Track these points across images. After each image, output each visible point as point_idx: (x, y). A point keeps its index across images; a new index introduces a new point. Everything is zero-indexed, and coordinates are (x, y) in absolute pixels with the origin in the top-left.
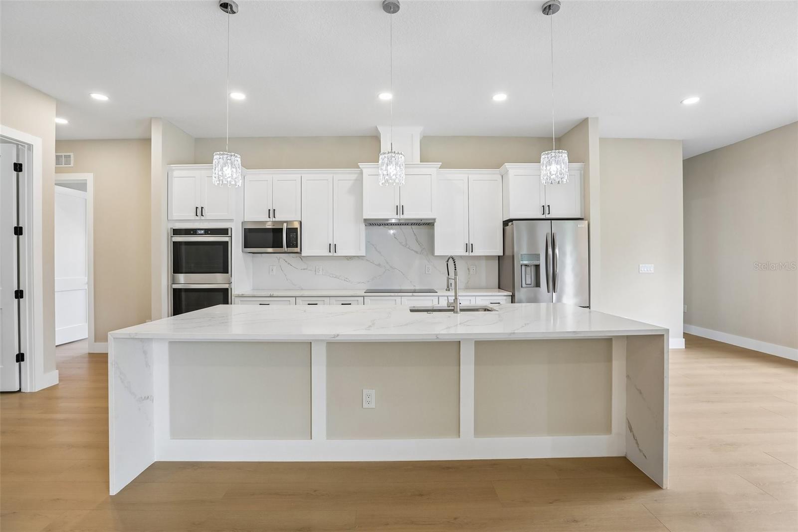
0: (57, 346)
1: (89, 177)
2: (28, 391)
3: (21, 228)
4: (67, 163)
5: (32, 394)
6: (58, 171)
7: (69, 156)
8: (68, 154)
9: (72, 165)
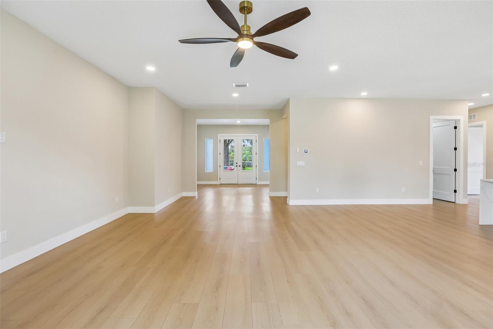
0: (468, 195)
1: (484, 123)
2: (458, 203)
3: (456, 148)
4: (474, 117)
5: (459, 204)
6: (469, 122)
7: (475, 115)
8: (474, 114)
9: (476, 118)
